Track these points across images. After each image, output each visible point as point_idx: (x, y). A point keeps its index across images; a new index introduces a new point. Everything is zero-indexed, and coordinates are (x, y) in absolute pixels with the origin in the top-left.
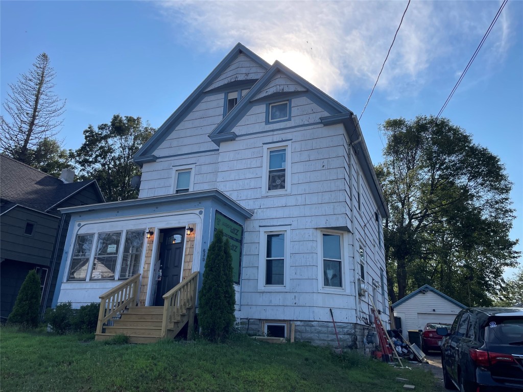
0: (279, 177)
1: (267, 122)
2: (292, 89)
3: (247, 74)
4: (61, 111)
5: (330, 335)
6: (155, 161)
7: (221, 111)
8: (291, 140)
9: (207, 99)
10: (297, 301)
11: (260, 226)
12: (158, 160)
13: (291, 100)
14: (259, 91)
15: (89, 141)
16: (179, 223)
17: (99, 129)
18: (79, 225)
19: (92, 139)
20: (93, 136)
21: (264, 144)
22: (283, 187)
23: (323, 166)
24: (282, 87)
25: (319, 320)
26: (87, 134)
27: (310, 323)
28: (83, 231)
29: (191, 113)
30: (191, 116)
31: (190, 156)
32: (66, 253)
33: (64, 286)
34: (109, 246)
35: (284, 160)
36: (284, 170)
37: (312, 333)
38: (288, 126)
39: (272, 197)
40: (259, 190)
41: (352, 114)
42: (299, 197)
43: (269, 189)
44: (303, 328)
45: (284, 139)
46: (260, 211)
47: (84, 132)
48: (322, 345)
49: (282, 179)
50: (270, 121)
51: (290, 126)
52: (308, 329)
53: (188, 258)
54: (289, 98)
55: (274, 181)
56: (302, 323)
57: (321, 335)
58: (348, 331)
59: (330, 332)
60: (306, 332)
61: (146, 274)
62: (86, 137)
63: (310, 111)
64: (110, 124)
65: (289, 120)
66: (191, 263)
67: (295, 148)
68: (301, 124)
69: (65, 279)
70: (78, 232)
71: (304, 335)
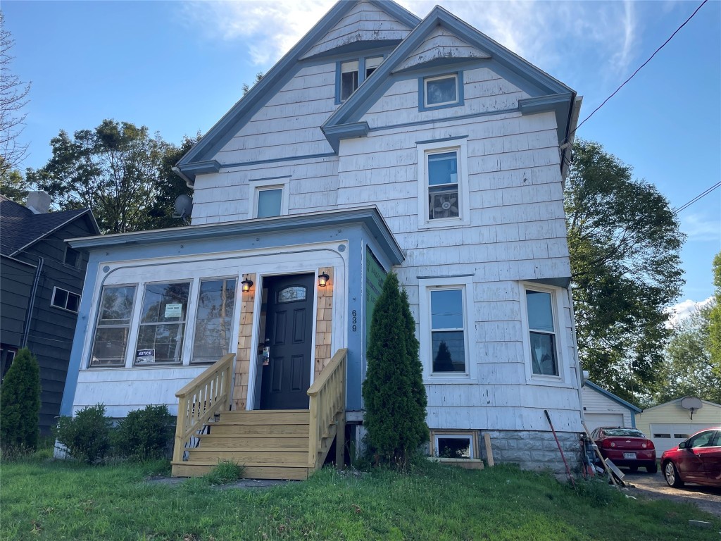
0: (447, 198)
1: (422, 108)
2: (465, 52)
3: (376, 32)
4: (21, 101)
5: (546, 453)
6: (217, 171)
7: (331, 91)
8: (466, 136)
9: (305, 71)
10: (490, 398)
11: (418, 278)
12: (222, 170)
13: (462, 72)
14: (405, 57)
15: (59, 156)
16: (301, 265)
17: (77, 137)
18: (106, 269)
19: (65, 154)
20: (66, 149)
21: (417, 143)
22: (454, 213)
23: (525, 180)
24: (447, 50)
25: (531, 429)
26: (57, 145)
27: (516, 433)
28: (113, 280)
29: (278, 94)
30: (278, 98)
31: (280, 164)
32: (84, 318)
33: (82, 377)
34: (168, 306)
35: (453, 169)
36: (456, 187)
37: (519, 449)
38: (459, 115)
39: (435, 229)
40: (413, 217)
41: (573, 94)
42: (485, 231)
43: (431, 217)
44: (503, 441)
45: (452, 136)
46: (416, 252)
47: (52, 141)
48: (537, 469)
49: (453, 200)
50: (427, 106)
51: (464, 114)
52: (513, 443)
53: (323, 326)
54: (459, 70)
55: (438, 204)
56: (502, 434)
57: (534, 453)
58: (571, 445)
59: (546, 447)
60: (510, 448)
61: (242, 355)
62: (55, 150)
63: (496, 91)
64: (94, 131)
65: (461, 103)
66: (328, 335)
67: (474, 151)
68: (481, 111)
69: (84, 365)
70: (103, 282)
71: (507, 454)
